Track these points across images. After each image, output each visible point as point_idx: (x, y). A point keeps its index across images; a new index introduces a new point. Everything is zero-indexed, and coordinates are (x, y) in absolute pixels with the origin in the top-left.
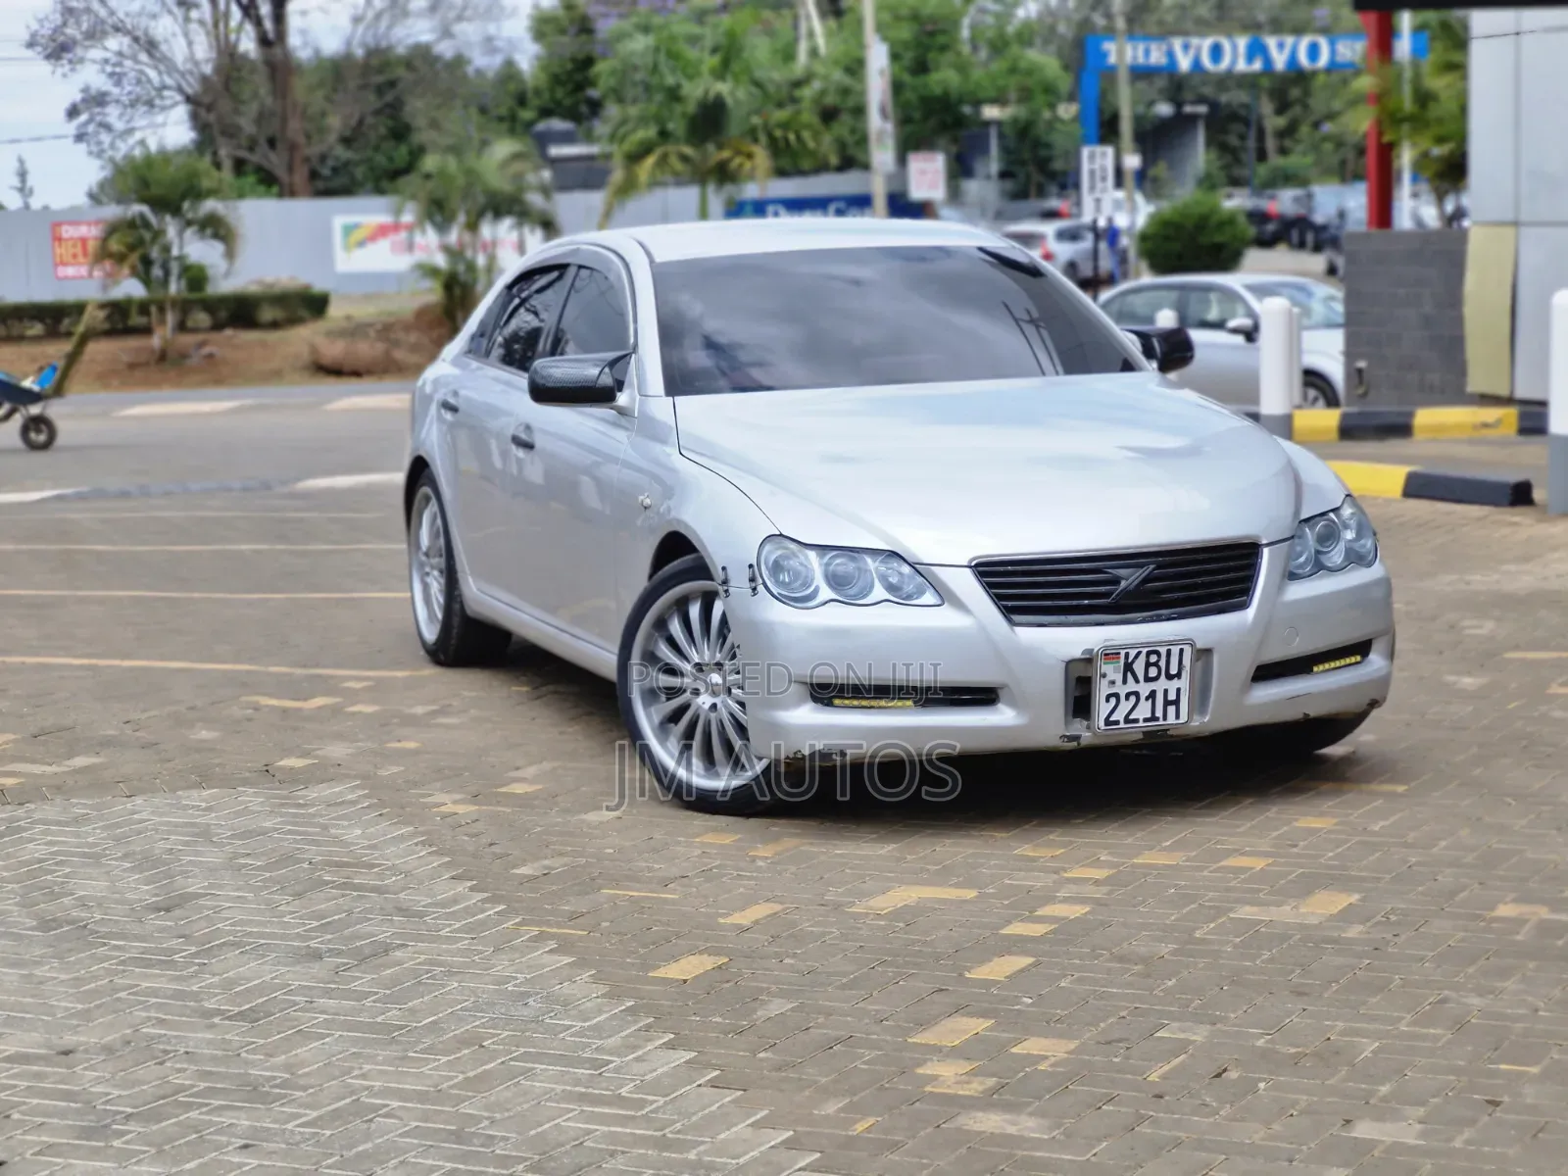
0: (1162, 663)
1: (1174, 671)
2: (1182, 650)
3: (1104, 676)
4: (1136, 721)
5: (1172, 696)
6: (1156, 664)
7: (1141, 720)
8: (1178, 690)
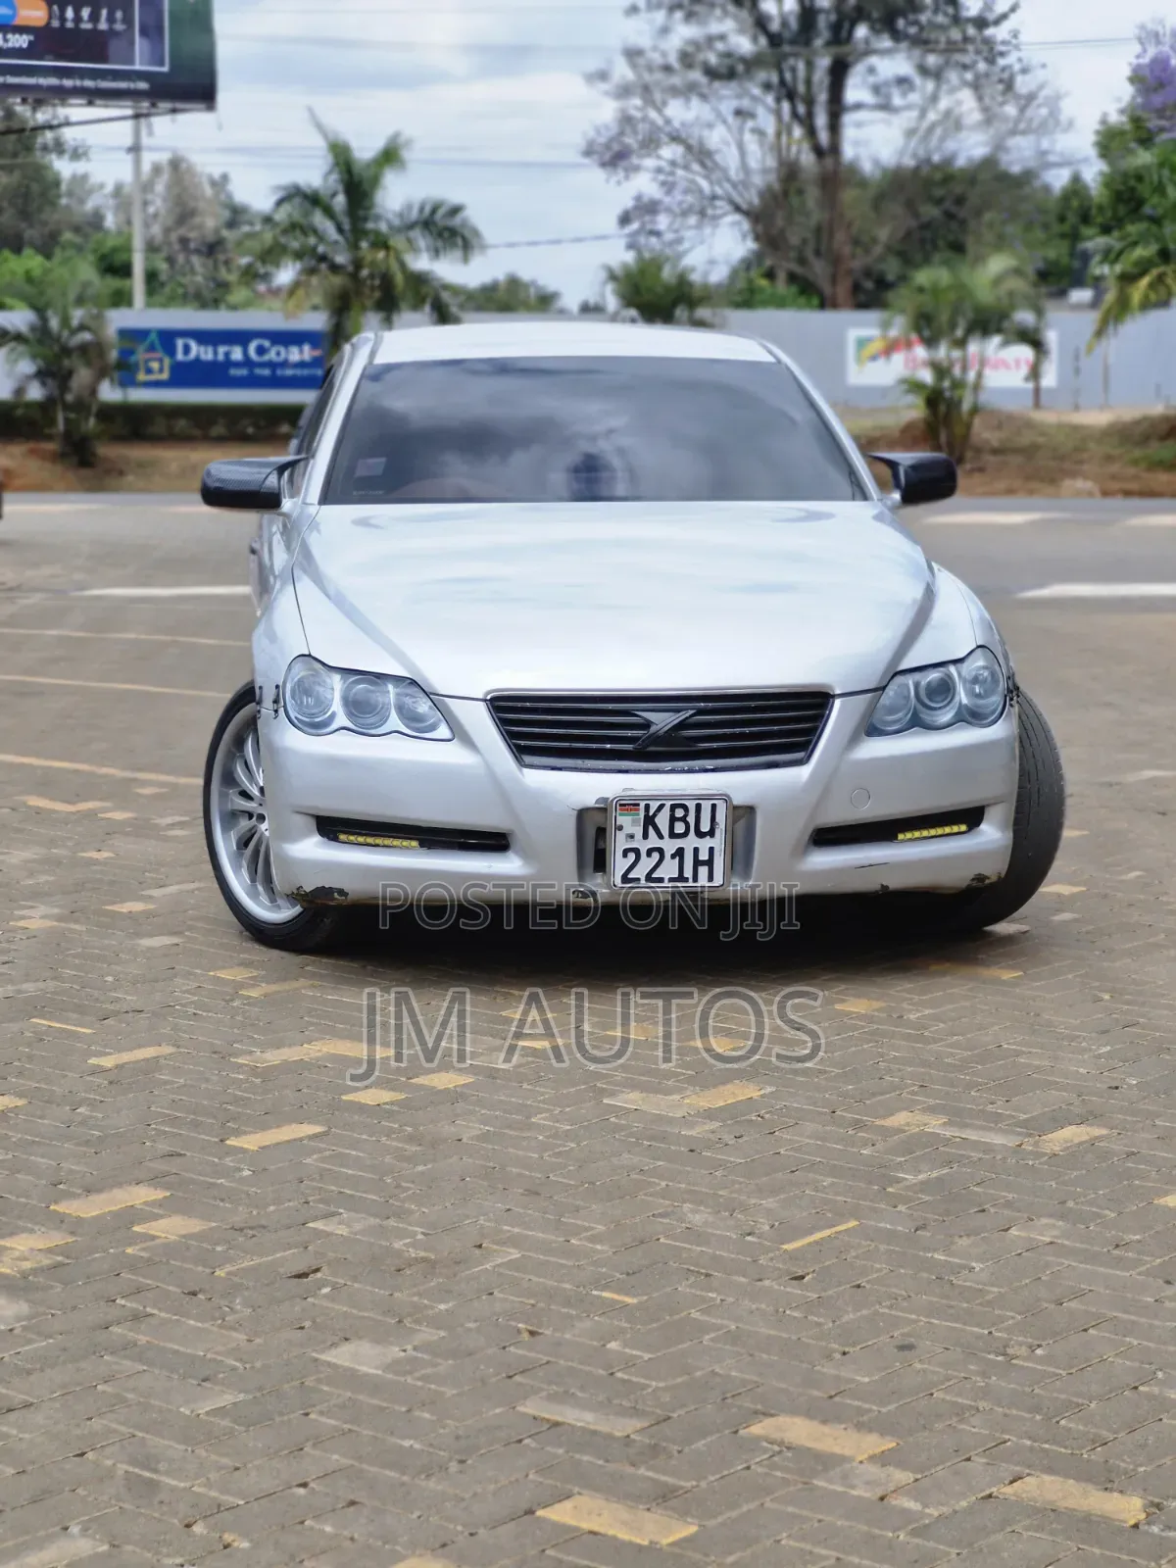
0: (691, 819)
1: (705, 827)
2: (714, 806)
3: (620, 828)
4: (661, 880)
5: (704, 856)
6: (683, 819)
7: (666, 880)
8: (711, 850)
